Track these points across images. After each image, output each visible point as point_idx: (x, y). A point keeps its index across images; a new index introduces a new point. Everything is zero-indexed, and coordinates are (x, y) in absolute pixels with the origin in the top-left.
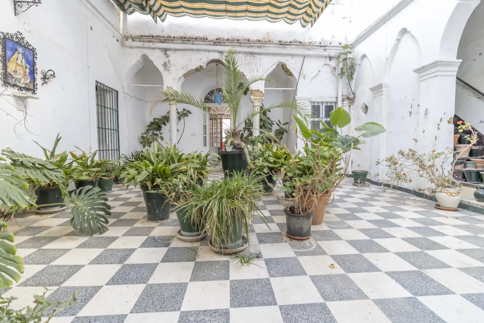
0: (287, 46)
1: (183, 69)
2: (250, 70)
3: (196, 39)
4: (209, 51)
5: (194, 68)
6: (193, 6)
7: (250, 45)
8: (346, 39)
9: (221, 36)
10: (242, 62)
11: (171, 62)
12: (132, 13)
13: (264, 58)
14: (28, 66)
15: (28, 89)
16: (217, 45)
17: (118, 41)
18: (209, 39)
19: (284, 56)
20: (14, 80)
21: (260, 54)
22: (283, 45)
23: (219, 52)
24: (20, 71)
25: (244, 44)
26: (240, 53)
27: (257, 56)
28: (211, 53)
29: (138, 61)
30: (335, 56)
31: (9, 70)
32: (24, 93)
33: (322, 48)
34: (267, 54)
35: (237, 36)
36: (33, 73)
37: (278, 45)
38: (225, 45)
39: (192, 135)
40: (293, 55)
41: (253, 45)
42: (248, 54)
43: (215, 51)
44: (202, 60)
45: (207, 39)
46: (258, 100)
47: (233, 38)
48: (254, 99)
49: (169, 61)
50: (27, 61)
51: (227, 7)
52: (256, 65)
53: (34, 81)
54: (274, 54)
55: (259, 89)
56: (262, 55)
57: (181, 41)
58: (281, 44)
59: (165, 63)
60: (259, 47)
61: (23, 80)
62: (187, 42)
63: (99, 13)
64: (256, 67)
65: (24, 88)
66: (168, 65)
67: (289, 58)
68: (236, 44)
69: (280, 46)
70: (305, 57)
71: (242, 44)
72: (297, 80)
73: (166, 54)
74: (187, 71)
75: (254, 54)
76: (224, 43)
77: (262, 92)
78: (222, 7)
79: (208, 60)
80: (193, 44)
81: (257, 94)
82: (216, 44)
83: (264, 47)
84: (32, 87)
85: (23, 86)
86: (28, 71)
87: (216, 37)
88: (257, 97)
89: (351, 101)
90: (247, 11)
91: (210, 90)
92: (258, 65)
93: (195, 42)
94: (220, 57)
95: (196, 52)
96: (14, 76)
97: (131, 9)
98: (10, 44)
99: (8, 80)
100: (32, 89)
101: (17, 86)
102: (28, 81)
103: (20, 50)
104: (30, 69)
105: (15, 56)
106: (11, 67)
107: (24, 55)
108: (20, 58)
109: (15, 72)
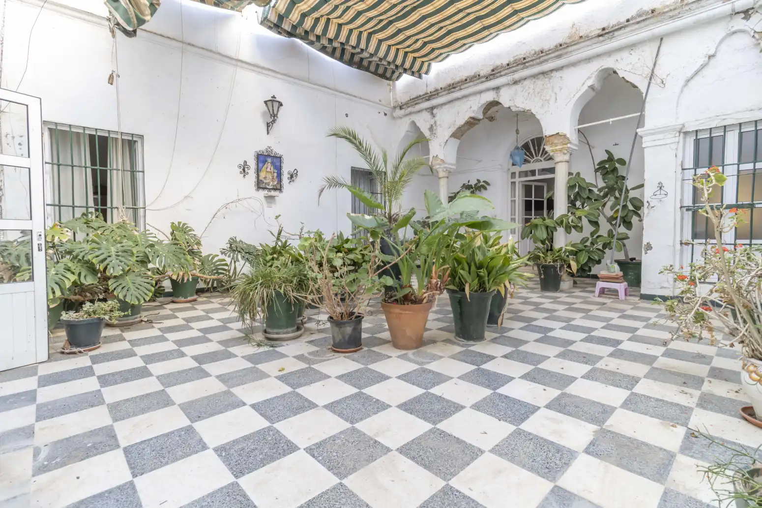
0: (616, 33)
1: (449, 127)
2: (542, 102)
3: (466, 80)
4: (481, 92)
5: (463, 122)
6: (443, 43)
7: (542, 59)
9: (498, 63)
10: (529, 93)
11: (438, 123)
12: (398, 78)
13: (568, 74)
14: (276, 171)
15: (275, 189)
16: (490, 80)
17: (385, 114)
18: (482, 74)
19: (610, 55)
20: (264, 184)
21: (561, 68)
22: (608, 35)
23: (494, 89)
24: (270, 176)
25: (531, 63)
26: (525, 79)
27: (554, 74)
28: (483, 95)
29: (407, 131)
31: (261, 178)
32: (273, 193)
34: (574, 64)
35: (521, 52)
36: (280, 175)
37: (597, 39)
38: (501, 76)
40: (632, 46)
41: (546, 58)
42: (540, 76)
43: (488, 90)
44: (473, 109)
45: (479, 75)
46: (561, 150)
47: (515, 58)
48: (553, 151)
49: (435, 122)
50: (275, 167)
51: (484, 23)
52: (553, 91)
53: (281, 182)
54: (589, 60)
55: (560, 132)
56: (564, 68)
57: (447, 92)
58: (605, 33)
59: (432, 125)
60: (559, 57)
61: (271, 183)
62: (453, 90)
63: (355, 96)
64: (553, 95)
65: (272, 189)
66: (435, 128)
68: (517, 67)
69: (601, 38)
70: (662, 39)
72: (644, 95)
73: (432, 114)
74: (454, 130)
75: (549, 73)
76: (500, 72)
77: (565, 135)
78: (477, 26)
80: (461, 89)
81: (556, 141)
82: (488, 79)
83: (566, 53)
84: (278, 187)
85: (271, 187)
86: (275, 174)
87: (492, 68)
88: (556, 146)
90: (516, 12)
91: (523, 143)
92: (557, 90)
93: (462, 87)
94: (495, 96)
95: (465, 100)
96: (265, 181)
97: (396, 74)
98: (262, 158)
99: (260, 185)
100: (279, 188)
101: (267, 188)
102: (275, 183)
103: (269, 160)
104: (277, 173)
105: (265, 166)
106: (262, 175)
107: (272, 163)
108: (269, 167)
109: (265, 178)
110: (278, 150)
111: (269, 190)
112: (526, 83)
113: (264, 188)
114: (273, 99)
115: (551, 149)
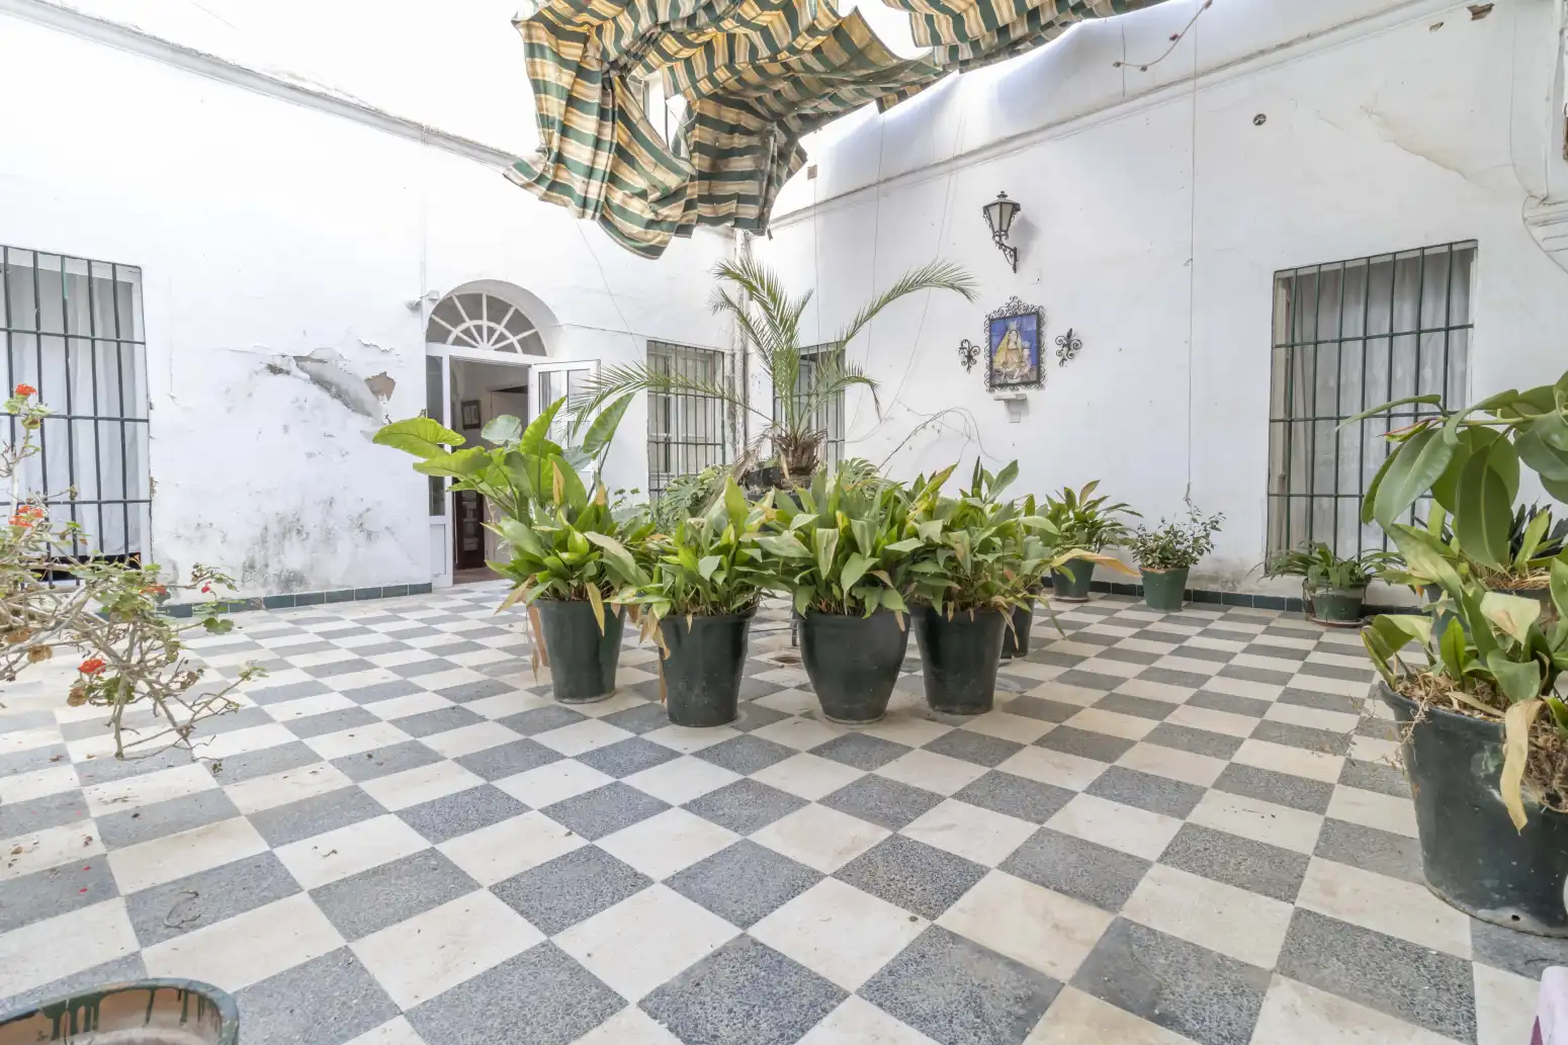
14: (1027, 344)
15: (1027, 384)
20: (1002, 378)
24: (1014, 358)
31: (996, 366)
32: (1022, 392)
50: (1027, 337)
61: (1018, 372)
65: (1019, 384)
85: (1018, 380)
86: (1028, 352)
96: (1004, 371)
98: (999, 326)
99: (995, 380)
100: (1036, 379)
101: (1007, 385)
102: (1026, 370)
103: (1013, 325)
104: (1030, 348)
105: (1005, 341)
106: (999, 359)
107: (1019, 330)
108: (1013, 338)
109: (1005, 364)
110: (1031, 300)
111: (1014, 386)
113: (1003, 386)
114: (1002, 200)
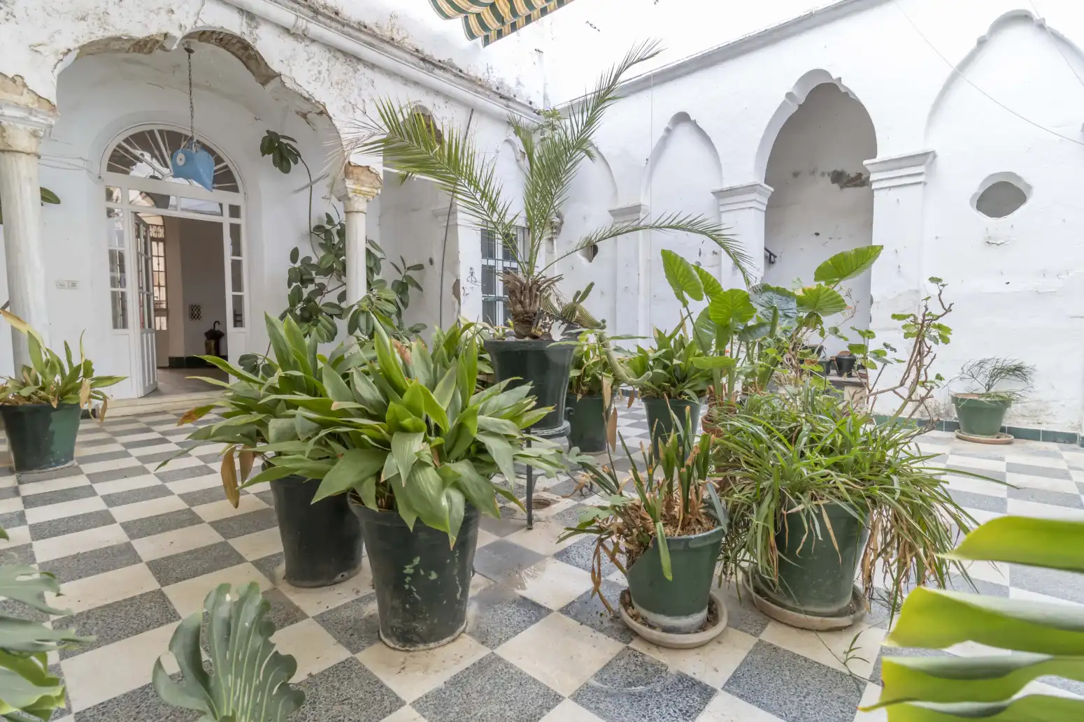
0: (437, 71)
1: (83, 19)
2: (344, 104)
5: (139, 33)
8: (545, 97)
10: (320, 72)
13: (381, 82)
19: (428, 92)
21: (373, 66)
22: (428, 65)
23: (242, 12)
26: (313, 41)
27: (362, 68)
30: (527, 127)
33: (502, 100)
34: (389, 74)
37: (418, 61)
39: (61, 285)
40: (447, 98)
42: (339, 55)
44: (174, 17)
46: (364, 194)
48: (354, 191)
52: (360, 96)
54: (405, 79)
55: (370, 167)
56: (376, 70)
58: (422, 58)
64: (360, 100)
67: (439, 101)
69: (422, 63)
70: (473, 111)
71: (320, 17)
74: (99, 34)
75: (354, 61)
77: (377, 175)
79: (200, 24)
81: (363, 178)
88: (363, 186)
89: (554, 231)
92: (365, 97)
94: (247, 32)
112: (314, 48)
115: (354, 187)
